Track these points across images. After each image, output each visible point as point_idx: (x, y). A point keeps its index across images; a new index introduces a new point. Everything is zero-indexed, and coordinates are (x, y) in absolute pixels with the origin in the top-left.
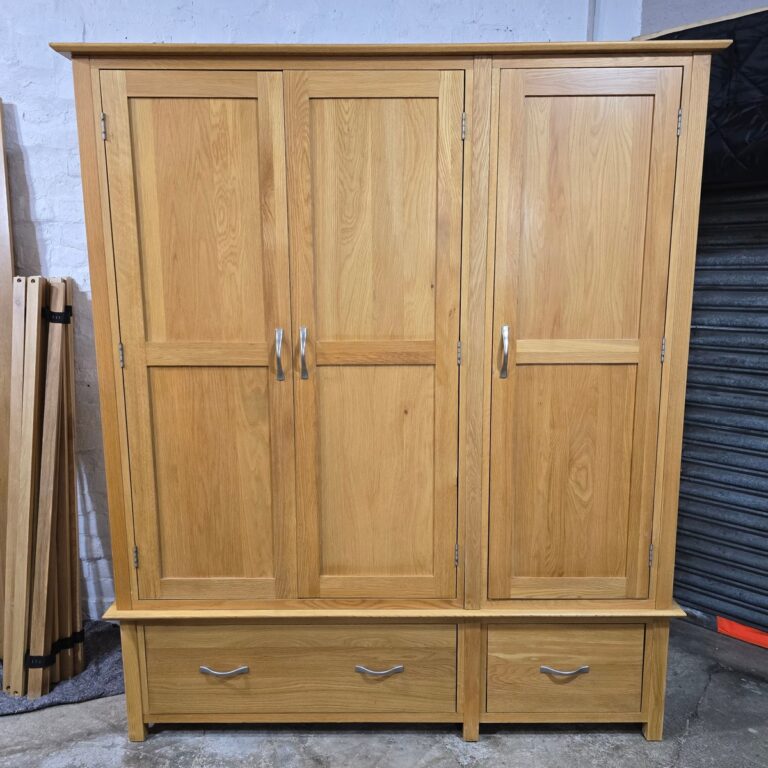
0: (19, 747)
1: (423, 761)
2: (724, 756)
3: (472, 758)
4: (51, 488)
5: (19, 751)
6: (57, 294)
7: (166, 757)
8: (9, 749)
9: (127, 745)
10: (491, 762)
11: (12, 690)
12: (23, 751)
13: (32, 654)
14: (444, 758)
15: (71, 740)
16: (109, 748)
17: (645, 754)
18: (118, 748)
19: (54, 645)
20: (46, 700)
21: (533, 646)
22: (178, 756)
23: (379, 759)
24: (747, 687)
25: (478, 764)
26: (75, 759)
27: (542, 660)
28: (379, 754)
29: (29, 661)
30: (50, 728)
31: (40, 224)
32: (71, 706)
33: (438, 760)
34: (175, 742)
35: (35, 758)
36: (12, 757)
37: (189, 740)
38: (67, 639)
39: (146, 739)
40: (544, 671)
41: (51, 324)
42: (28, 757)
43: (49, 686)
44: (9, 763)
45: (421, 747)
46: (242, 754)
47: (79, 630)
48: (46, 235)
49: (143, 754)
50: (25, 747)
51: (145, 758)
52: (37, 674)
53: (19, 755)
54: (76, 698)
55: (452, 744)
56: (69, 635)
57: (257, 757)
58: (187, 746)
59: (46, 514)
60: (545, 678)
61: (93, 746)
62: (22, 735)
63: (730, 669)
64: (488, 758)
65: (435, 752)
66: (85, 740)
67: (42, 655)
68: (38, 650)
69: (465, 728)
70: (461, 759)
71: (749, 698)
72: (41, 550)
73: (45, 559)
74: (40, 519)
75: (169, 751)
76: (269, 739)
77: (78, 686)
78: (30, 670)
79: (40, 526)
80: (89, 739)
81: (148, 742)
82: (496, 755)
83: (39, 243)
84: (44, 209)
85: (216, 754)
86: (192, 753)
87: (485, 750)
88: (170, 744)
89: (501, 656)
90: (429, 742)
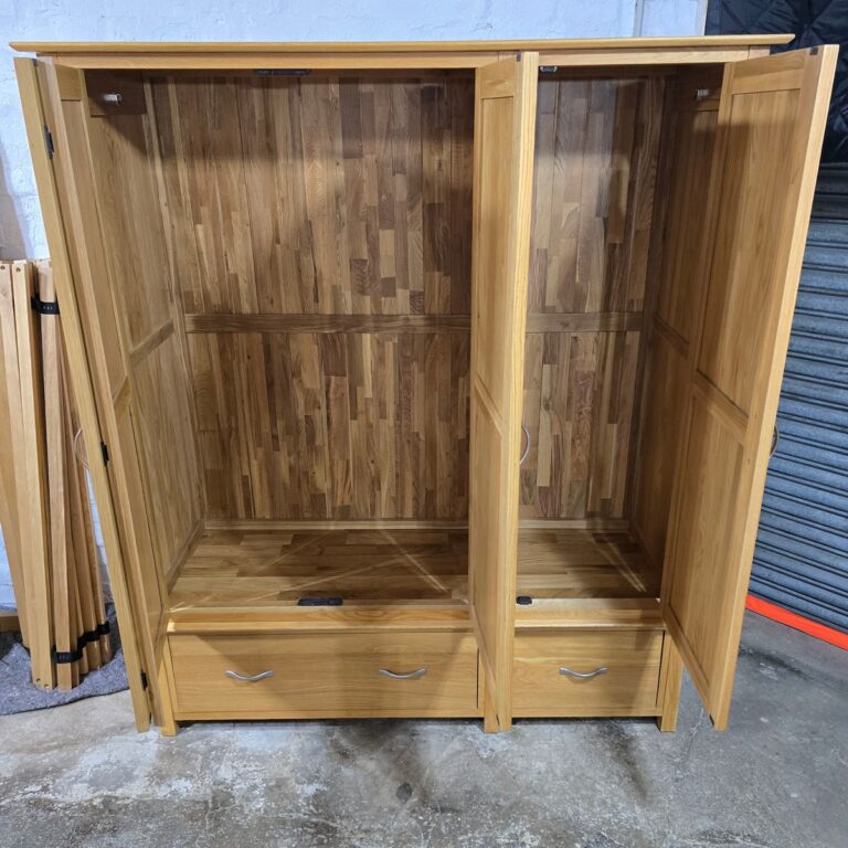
0: (55, 743)
1: (444, 754)
2: (733, 747)
3: (492, 750)
4: (62, 490)
5: (56, 747)
6: (46, 281)
7: (198, 753)
8: (45, 745)
9: (159, 739)
10: (510, 755)
11: (42, 683)
12: (59, 747)
13: (58, 650)
14: (465, 751)
15: (105, 735)
16: (141, 742)
17: (658, 745)
18: (151, 743)
19: (79, 640)
20: (77, 693)
21: (553, 651)
22: (210, 751)
23: (402, 752)
24: (764, 672)
25: (497, 756)
26: (110, 756)
27: (560, 663)
28: (402, 747)
29: (57, 658)
30: (83, 723)
31: (18, 197)
32: (102, 698)
33: (459, 752)
34: (206, 736)
35: (71, 755)
36: (49, 753)
37: (220, 733)
38: (92, 633)
39: (178, 733)
40: (562, 673)
41: (43, 316)
42: (65, 754)
43: (78, 678)
44: (47, 760)
45: (443, 739)
46: (270, 748)
47: (103, 623)
48: (27, 211)
49: (175, 749)
50: (61, 743)
51: (178, 753)
52: (65, 669)
53: (56, 751)
54: (106, 691)
55: (473, 736)
56: (94, 629)
57: (285, 751)
58: (218, 740)
59: (58, 517)
60: (564, 678)
61: (126, 740)
62: (57, 730)
63: (751, 651)
64: (507, 751)
65: (457, 745)
66: (119, 734)
67: (68, 650)
68: (64, 646)
69: (486, 721)
70: (481, 752)
71: (765, 684)
72: (57, 552)
73: (62, 559)
74: (53, 521)
75: (201, 746)
76: (297, 732)
77: (107, 677)
78: (58, 665)
79: (53, 527)
80: (122, 734)
81: (180, 736)
82: (515, 748)
83: (20, 219)
84: (21, 181)
85: (246, 749)
86: (223, 748)
87: (504, 742)
88: (200, 738)
89: (521, 659)
90: (452, 734)
